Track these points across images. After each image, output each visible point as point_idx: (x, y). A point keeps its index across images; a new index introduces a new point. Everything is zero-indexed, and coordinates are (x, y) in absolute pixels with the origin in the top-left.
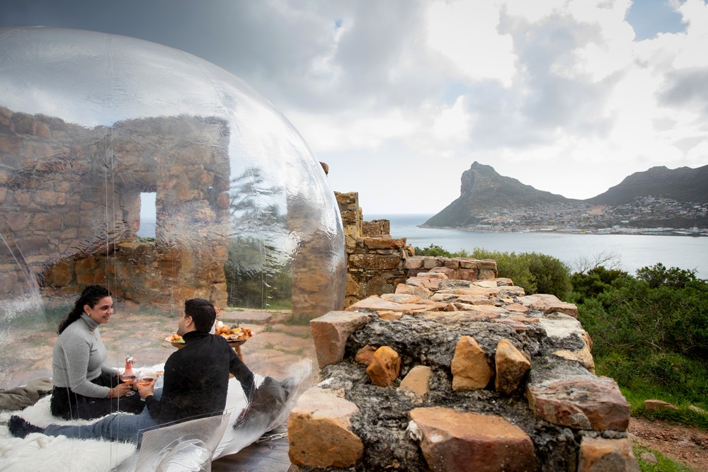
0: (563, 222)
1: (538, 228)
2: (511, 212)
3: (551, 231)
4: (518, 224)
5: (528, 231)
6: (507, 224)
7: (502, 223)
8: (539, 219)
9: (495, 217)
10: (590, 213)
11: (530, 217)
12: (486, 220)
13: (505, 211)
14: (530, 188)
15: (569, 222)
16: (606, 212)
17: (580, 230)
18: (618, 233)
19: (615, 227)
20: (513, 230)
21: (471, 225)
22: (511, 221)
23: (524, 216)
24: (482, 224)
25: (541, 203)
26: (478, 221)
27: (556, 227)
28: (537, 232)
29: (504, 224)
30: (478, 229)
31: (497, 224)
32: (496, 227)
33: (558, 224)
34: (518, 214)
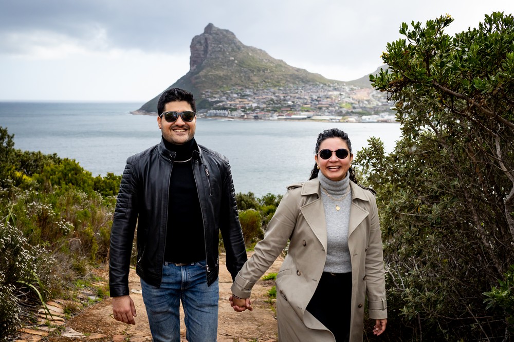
0: (320, 108)
1: (288, 115)
2: (255, 94)
3: (305, 119)
4: (263, 110)
5: (276, 118)
6: (249, 109)
7: (243, 107)
8: (290, 103)
9: (233, 99)
10: (355, 97)
11: (279, 101)
12: (221, 104)
13: (248, 92)
14: (280, 64)
15: (327, 108)
16: (373, 96)
17: (340, 118)
18: (386, 122)
19: (383, 114)
20: (256, 118)
21: (202, 110)
22: (255, 105)
23: (272, 100)
24: (215, 109)
25: (294, 83)
26: (211, 105)
27: (310, 114)
28: (286, 119)
29: (244, 109)
30: (210, 116)
31: (235, 110)
32: (234, 113)
33: (313, 110)
34: (264, 97)
